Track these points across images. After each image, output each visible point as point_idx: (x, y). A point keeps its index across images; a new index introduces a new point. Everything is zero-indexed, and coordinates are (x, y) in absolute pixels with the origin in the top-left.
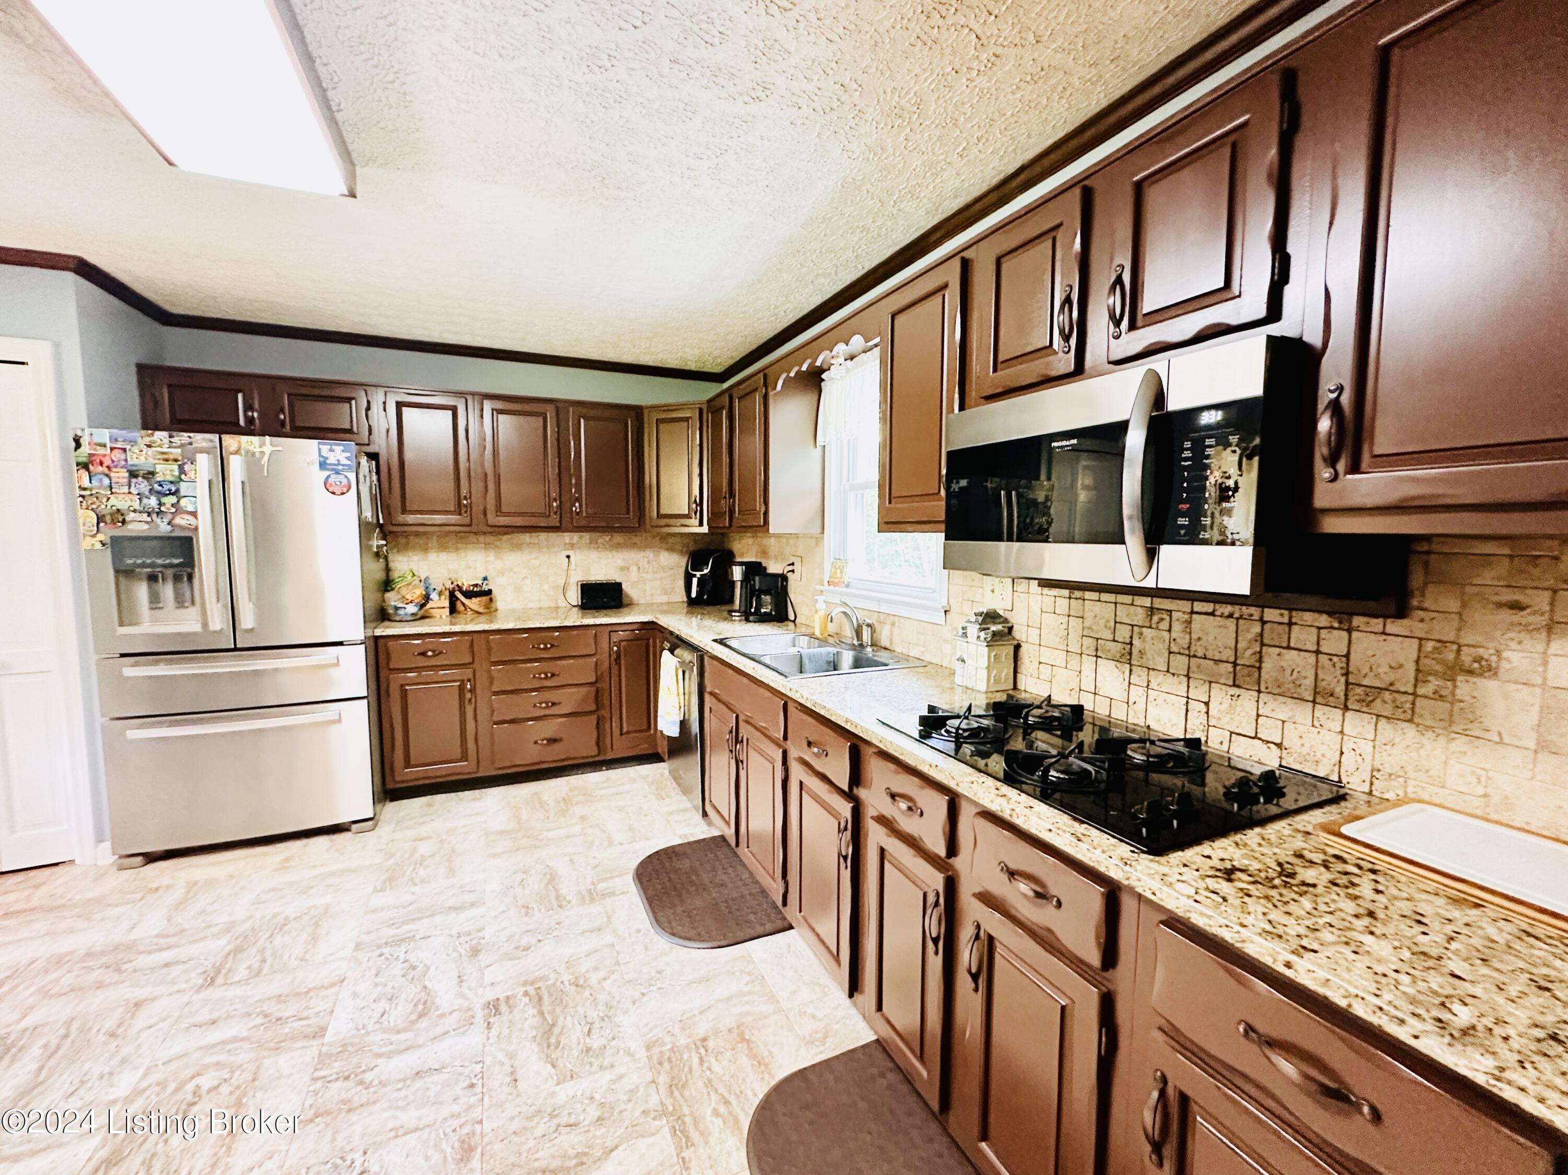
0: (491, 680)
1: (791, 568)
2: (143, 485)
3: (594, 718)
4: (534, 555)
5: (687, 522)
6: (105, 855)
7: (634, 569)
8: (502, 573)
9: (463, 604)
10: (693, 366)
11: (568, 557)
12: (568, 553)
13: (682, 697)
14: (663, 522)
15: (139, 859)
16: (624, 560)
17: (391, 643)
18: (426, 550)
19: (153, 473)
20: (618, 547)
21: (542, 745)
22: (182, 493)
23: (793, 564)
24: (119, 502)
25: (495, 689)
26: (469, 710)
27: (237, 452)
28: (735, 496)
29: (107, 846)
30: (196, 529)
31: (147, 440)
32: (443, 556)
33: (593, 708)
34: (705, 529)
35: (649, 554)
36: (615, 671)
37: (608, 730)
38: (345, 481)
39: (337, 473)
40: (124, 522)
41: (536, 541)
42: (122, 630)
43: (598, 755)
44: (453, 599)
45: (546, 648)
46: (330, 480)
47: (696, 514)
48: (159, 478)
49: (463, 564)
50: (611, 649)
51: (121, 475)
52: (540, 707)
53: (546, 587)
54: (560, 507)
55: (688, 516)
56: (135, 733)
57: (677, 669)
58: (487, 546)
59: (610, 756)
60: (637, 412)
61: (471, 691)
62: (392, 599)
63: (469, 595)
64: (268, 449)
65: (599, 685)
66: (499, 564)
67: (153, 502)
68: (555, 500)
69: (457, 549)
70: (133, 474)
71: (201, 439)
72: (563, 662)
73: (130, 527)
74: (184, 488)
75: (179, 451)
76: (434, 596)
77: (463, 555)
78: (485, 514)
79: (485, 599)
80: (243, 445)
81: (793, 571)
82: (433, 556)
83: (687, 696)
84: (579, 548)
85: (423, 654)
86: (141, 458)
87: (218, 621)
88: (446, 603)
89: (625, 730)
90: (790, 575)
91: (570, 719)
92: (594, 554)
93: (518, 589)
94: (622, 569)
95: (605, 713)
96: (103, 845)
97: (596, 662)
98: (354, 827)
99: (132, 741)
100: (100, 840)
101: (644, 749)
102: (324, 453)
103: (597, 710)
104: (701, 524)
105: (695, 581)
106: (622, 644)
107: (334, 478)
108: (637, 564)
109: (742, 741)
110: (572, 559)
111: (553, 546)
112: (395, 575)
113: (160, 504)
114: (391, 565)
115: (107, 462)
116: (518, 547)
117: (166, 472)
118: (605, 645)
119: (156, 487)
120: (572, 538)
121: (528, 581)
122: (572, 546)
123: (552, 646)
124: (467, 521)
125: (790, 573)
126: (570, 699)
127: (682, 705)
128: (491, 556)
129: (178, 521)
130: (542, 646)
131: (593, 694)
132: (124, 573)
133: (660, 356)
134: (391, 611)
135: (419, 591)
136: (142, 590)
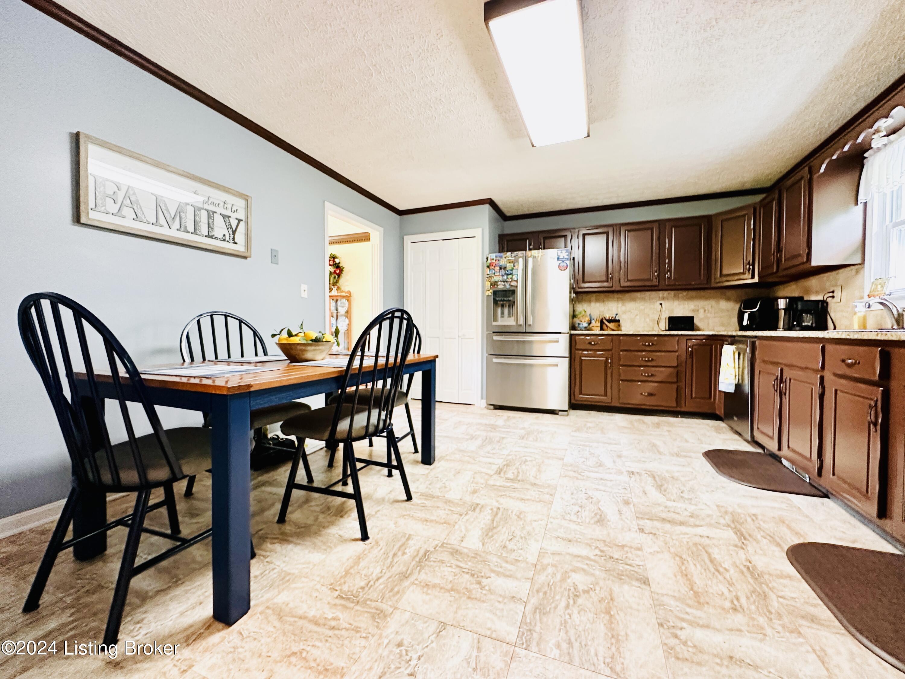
0: (620, 359)
1: (831, 294)
2: (503, 272)
3: (675, 386)
4: (642, 303)
5: (742, 277)
6: (483, 403)
7: (702, 311)
8: (625, 312)
9: (607, 326)
10: (748, 186)
11: (661, 304)
12: (661, 302)
13: (737, 370)
14: (724, 279)
15: (492, 407)
16: (695, 306)
17: (577, 337)
18: (590, 301)
19: (505, 268)
20: (692, 298)
21: (644, 395)
22: (514, 273)
23: (833, 292)
24: (496, 278)
25: (621, 363)
26: (609, 372)
27: (530, 257)
28: (782, 251)
29: (484, 401)
30: (517, 287)
31: (505, 256)
32: (598, 305)
33: (675, 380)
34: (756, 280)
35: (712, 302)
36: (689, 361)
37: (683, 394)
38: (566, 265)
39: (563, 262)
40: (497, 285)
41: (643, 296)
42: (494, 323)
43: (676, 407)
44: (602, 322)
45: (649, 345)
46: (561, 265)
47: (749, 271)
48: (508, 269)
49: (606, 308)
50: (687, 349)
51: (498, 268)
52: (645, 376)
53: (648, 320)
54: (658, 275)
55: (743, 273)
56: (495, 360)
57: (734, 353)
58: (618, 299)
59: (683, 409)
60: (708, 219)
61: (610, 363)
62: (577, 321)
63: (610, 321)
64: (540, 254)
65: (679, 368)
66: (624, 308)
67: (505, 277)
68: (656, 272)
69: (604, 301)
70: (501, 269)
71: (520, 253)
72: (659, 354)
73: (499, 287)
74: (514, 272)
75: (513, 258)
76: (593, 321)
77: (606, 303)
78: (620, 282)
79: (617, 323)
80: (533, 254)
81: (833, 297)
82: (593, 304)
83: (741, 370)
84: (668, 299)
85: (590, 343)
86: (503, 262)
87: (521, 321)
88: (599, 325)
89: (694, 396)
90: (829, 300)
91: (660, 384)
92: (676, 303)
93: (632, 321)
94: (693, 311)
95: (682, 384)
96: (483, 400)
97: (678, 356)
98: (560, 413)
99: (494, 363)
100: (482, 398)
101: (706, 409)
102: (559, 254)
103: (677, 382)
104: (753, 277)
105: (746, 316)
106: (694, 347)
107: (562, 264)
108: (704, 308)
109: (786, 381)
110: (663, 305)
111: (652, 299)
112: (577, 313)
113: (507, 278)
114: (576, 309)
115: (494, 265)
116: (634, 300)
117: (509, 266)
118: (683, 346)
119: (507, 272)
120: (664, 294)
121: (638, 317)
122: (663, 299)
123: (652, 344)
124: (611, 285)
125: (830, 299)
126: (662, 374)
127: (737, 374)
128: (620, 304)
129: (512, 284)
130: (647, 344)
131: (675, 374)
132: (496, 302)
133: (724, 185)
134: (577, 325)
135: (587, 319)
136: (499, 310)
